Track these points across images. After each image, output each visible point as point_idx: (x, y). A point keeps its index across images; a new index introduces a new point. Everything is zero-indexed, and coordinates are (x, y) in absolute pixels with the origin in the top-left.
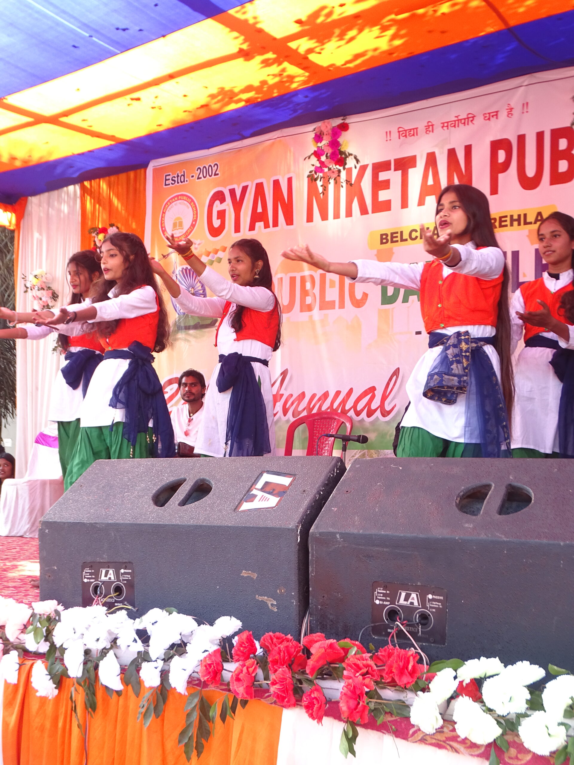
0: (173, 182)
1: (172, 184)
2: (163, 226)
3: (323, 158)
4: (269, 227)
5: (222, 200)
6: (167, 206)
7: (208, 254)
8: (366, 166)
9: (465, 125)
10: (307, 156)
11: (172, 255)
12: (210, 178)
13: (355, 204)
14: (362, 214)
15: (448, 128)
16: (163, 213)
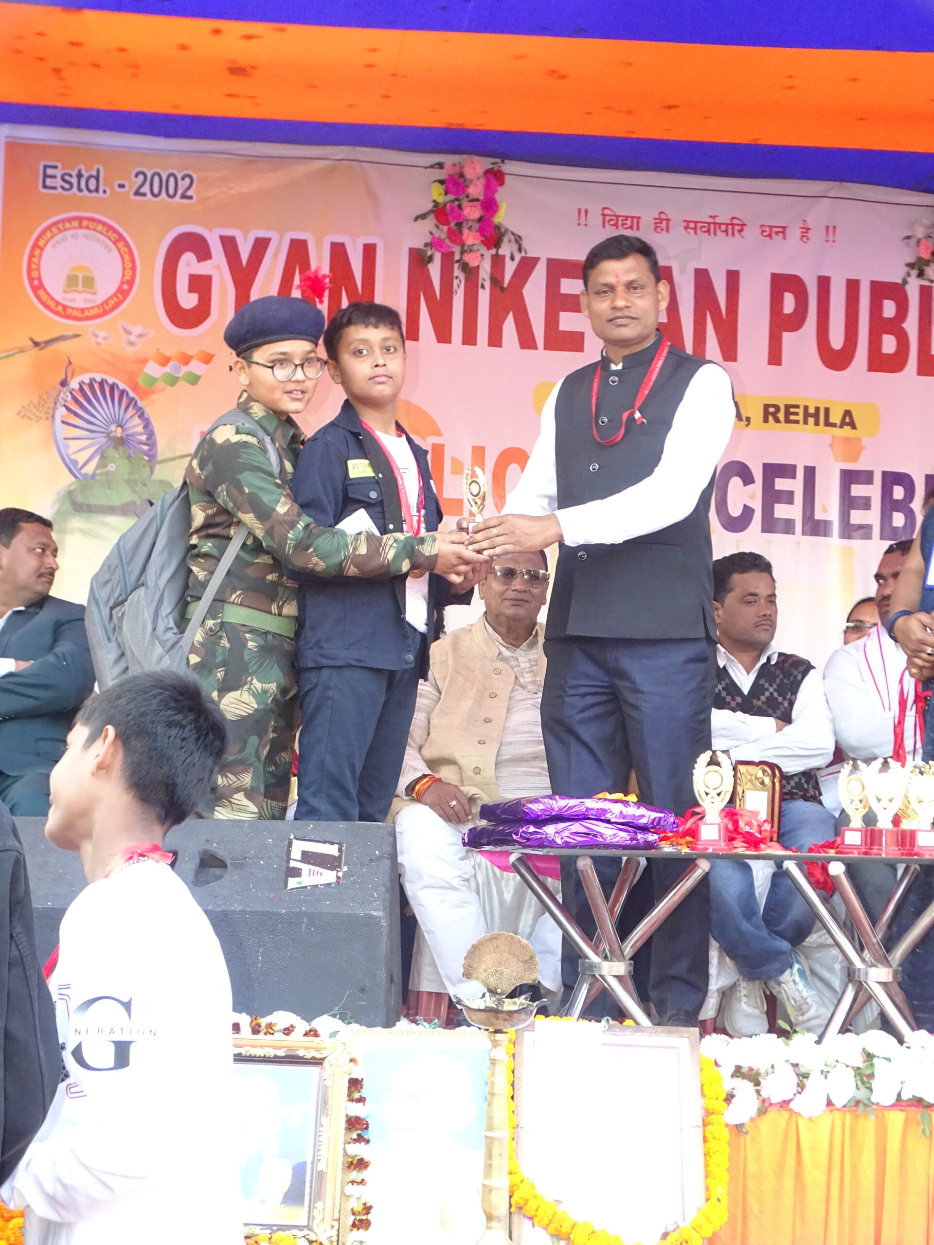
0: (67, 186)
1: (63, 188)
2: (35, 274)
3: (453, 224)
6: (48, 234)
7: (164, 361)
8: (536, 260)
9: (727, 235)
10: (419, 213)
11: (60, 346)
12: (170, 200)
13: (509, 326)
14: (522, 347)
15: (696, 233)
16: (35, 245)
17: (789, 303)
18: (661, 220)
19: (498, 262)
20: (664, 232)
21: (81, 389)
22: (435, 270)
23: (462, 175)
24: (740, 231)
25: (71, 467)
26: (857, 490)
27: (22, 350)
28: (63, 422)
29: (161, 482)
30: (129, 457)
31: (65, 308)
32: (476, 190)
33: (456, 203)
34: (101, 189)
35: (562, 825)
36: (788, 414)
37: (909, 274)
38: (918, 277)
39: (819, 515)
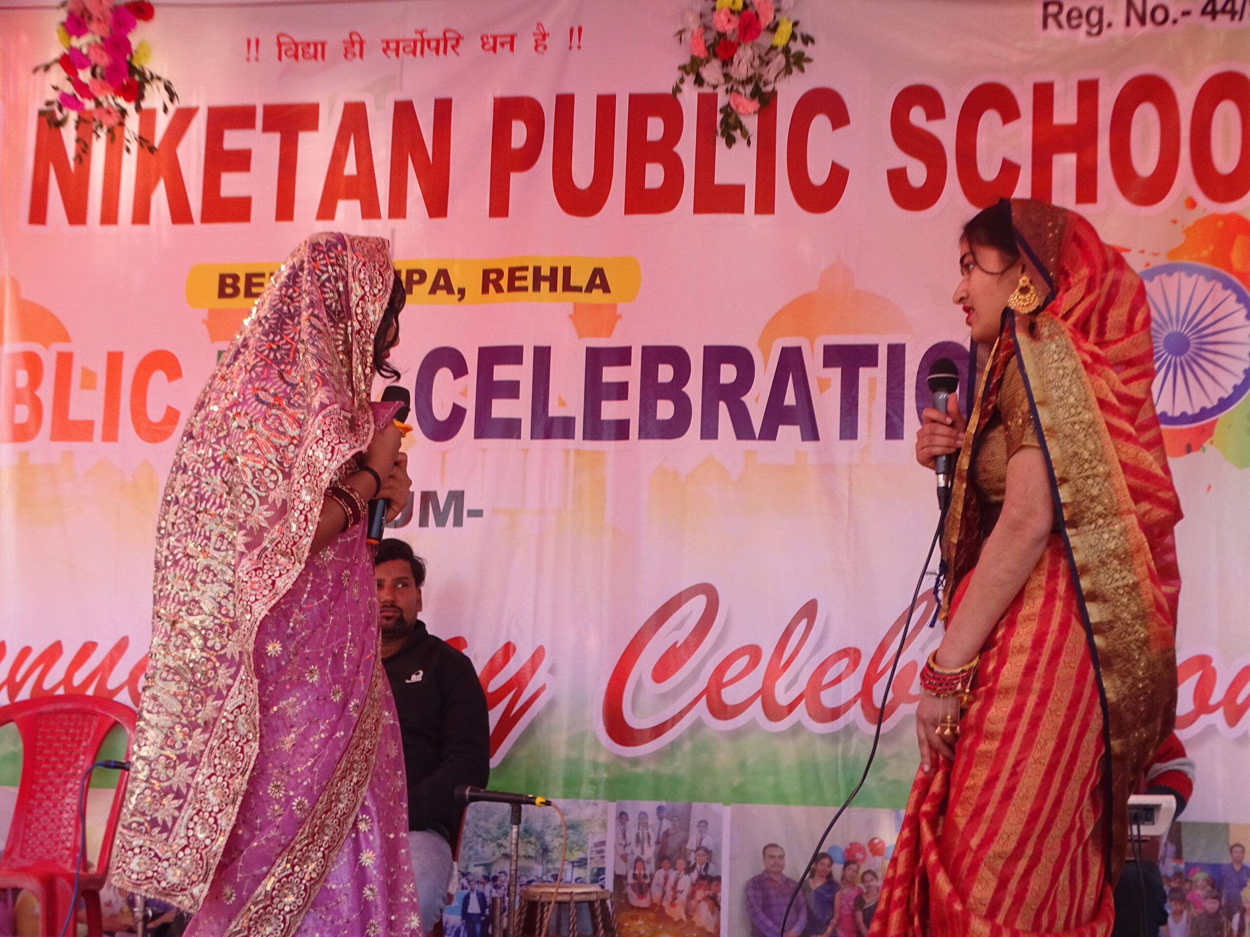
3: (85, 76)
8: (192, 111)
9: (437, 52)
10: (40, 64)
14: (174, 222)
15: (397, 54)
17: (519, 134)
18: (353, 43)
19: (148, 118)
20: (357, 57)
22: (69, 135)
23: (86, 9)
24: (455, 46)
26: (611, 374)
36: (512, 278)
37: (682, 81)
38: (695, 82)
39: (555, 410)
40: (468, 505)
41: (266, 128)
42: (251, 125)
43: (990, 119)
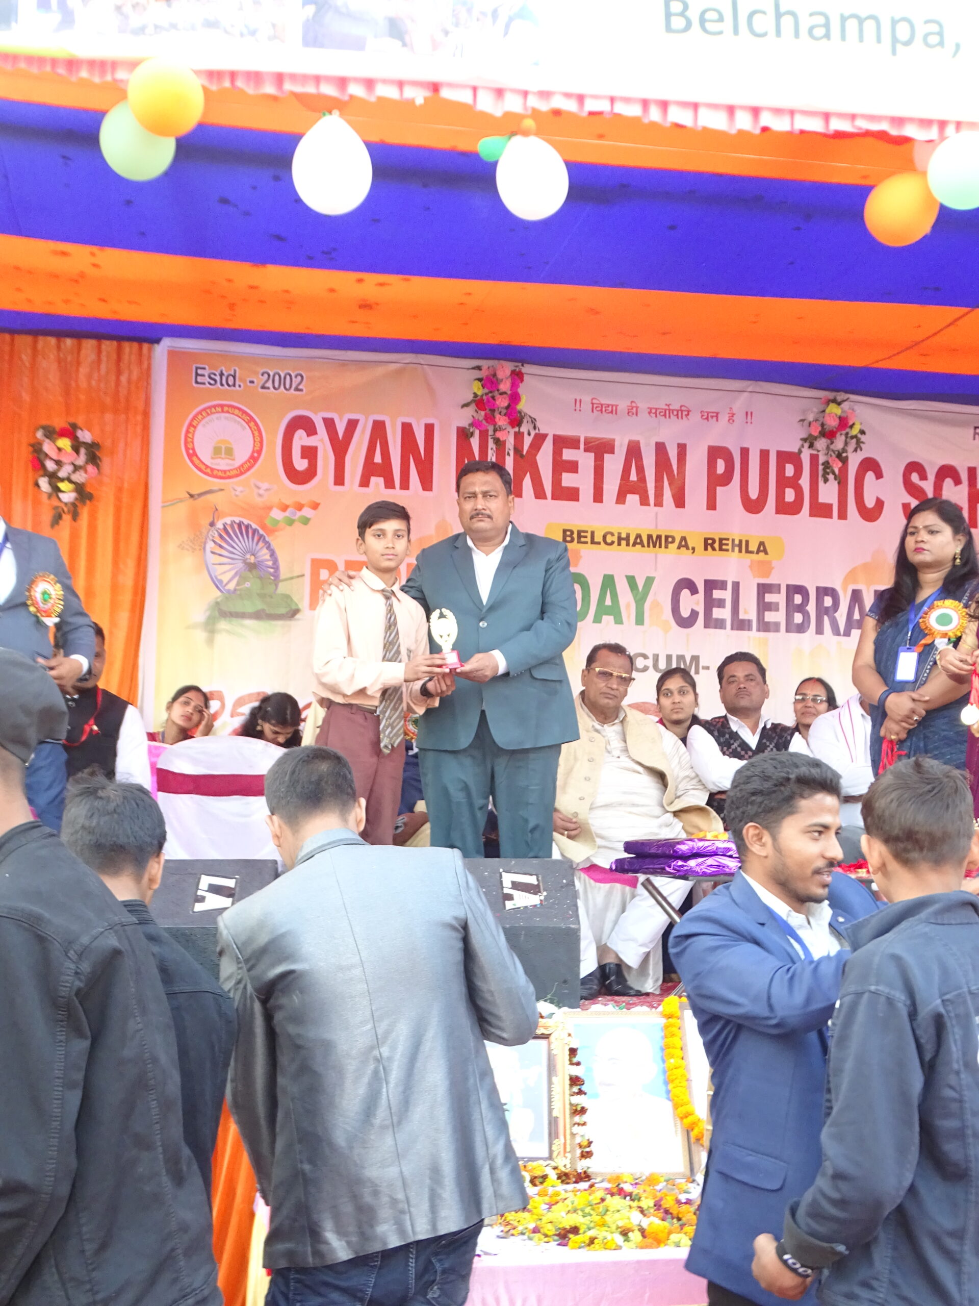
0: (212, 382)
1: (210, 384)
2: (190, 446)
4: (393, 487)
5: (311, 430)
6: (200, 417)
7: (284, 508)
8: (544, 436)
9: (678, 418)
10: (465, 402)
11: (209, 497)
12: (285, 392)
13: (527, 482)
14: (536, 497)
15: (656, 416)
16: (191, 425)
17: (721, 467)
18: (633, 408)
19: (519, 437)
20: (635, 415)
21: (225, 529)
22: (475, 442)
23: (495, 375)
24: (687, 415)
25: (218, 584)
26: (769, 598)
27: (181, 500)
28: (213, 553)
29: (282, 595)
30: (260, 578)
31: (212, 470)
32: (505, 386)
33: (490, 395)
34: (237, 383)
35: (700, 860)
36: (721, 544)
37: (803, 446)
38: (809, 447)
39: (742, 616)
40: (701, 664)
41: (586, 450)
42: (579, 448)
43: (948, 483)
